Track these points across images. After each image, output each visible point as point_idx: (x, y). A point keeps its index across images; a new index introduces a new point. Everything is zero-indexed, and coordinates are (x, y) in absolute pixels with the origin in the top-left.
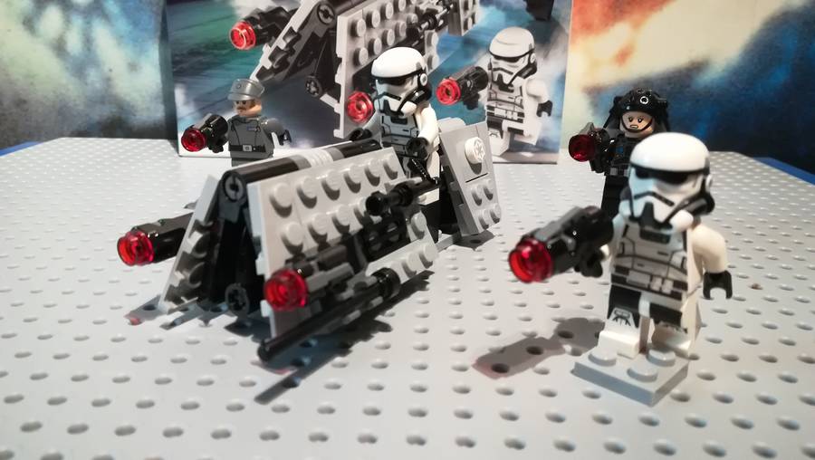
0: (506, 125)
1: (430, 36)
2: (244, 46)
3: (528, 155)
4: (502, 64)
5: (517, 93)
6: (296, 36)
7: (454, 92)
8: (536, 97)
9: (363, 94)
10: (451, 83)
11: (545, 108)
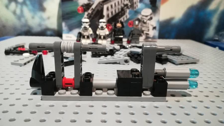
0: (145, 32)
1: (126, 10)
2: (80, 12)
3: (150, 40)
4: (144, 17)
5: (147, 24)
6: (93, 10)
7: (132, 24)
8: (152, 25)
9: (110, 24)
10: (131, 22)
11: (154, 28)
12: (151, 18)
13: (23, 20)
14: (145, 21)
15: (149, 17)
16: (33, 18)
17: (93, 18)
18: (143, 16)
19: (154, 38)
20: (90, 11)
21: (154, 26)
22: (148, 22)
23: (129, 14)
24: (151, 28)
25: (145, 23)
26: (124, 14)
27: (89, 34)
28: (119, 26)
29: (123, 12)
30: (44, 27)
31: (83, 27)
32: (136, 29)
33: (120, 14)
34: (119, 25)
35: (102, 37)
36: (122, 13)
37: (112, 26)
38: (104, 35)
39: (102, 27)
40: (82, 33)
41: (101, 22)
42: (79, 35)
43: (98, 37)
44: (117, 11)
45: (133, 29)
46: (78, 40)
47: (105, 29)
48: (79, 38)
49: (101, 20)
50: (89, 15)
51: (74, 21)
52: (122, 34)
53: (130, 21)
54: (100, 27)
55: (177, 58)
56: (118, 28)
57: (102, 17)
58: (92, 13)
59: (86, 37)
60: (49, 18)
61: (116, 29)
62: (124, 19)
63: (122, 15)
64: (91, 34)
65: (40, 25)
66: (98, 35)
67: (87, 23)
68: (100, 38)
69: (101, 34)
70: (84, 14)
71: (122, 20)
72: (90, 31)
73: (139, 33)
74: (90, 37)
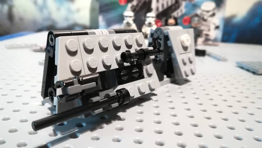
0: (204, 32)
2: (123, 4)
4: (205, 13)
8: (214, 24)
9: (159, 20)
11: (217, 27)
12: (213, 15)
13: (45, 12)
14: (205, 18)
15: (211, 13)
16: (58, 9)
17: (138, 12)
18: (203, 11)
19: (215, 40)
20: (135, 3)
22: (210, 19)
23: (186, 7)
24: (212, 27)
25: (205, 20)
26: (178, 7)
28: (171, 24)
29: (177, 5)
30: (71, 22)
31: (125, 22)
33: (173, 7)
36: (175, 7)
37: (162, 22)
39: (150, 23)
41: (149, 17)
44: (170, 4)
47: (153, 26)
49: (149, 15)
50: (133, 8)
51: (113, 15)
53: (185, 17)
54: (147, 23)
57: (150, 10)
58: (137, 5)
60: (78, 10)
62: (178, 14)
63: (175, 9)
65: (67, 19)
66: (144, 33)
67: (130, 17)
68: (146, 37)
69: (147, 33)
70: (126, 6)
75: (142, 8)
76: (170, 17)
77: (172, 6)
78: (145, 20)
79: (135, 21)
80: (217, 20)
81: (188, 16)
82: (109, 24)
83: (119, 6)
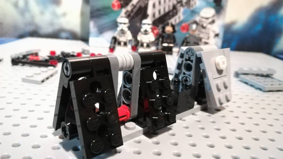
0: (203, 40)
1: (180, 9)
2: (116, 9)
4: (204, 20)
5: (207, 30)
6: (134, 6)
7: (187, 28)
8: (214, 32)
9: (156, 27)
10: (186, 25)
11: (217, 35)
12: (213, 22)
13: (27, 16)
14: (205, 25)
15: (210, 20)
16: (42, 13)
17: (133, 18)
18: (203, 18)
20: (129, 8)
21: (217, 32)
22: (209, 26)
23: (184, 13)
24: (212, 35)
25: (204, 27)
26: (176, 14)
27: (127, 40)
28: (169, 31)
29: (175, 11)
30: (57, 27)
31: (119, 29)
32: (192, 35)
33: (171, 14)
34: (169, 29)
35: (145, 45)
36: (173, 13)
37: (159, 29)
38: (148, 41)
39: (146, 31)
40: (118, 37)
41: (145, 24)
42: (113, 40)
43: (140, 44)
44: (167, 10)
45: (187, 36)
46: (112, 47)
47: (149, 33)
48: (113, 45)
49: (144, 21)
50: (128, 13)
51: (105, 20)
52: (172, 41)
53: (183, 24)
54: (142, 30)
55: (264, 82)
56: (168, 33)
57: (145, 16)
58: (132, 11)
59: (122, 44)
60: (64, 15)
61: (164, 34)
62: (175, 20)
63: (173, 16)
64: (130, 41)
65: (52, 24)
66: (140, 41)
67: (125, 24)
68: (142, 45)
69: (143, 41)
70: (120, 11)
71: (174, 23)
72: (129, 36)
73: (196, 41)
74: (128, 43)
75: (137, 14)
76: (168, 24)
77: (169, 12)
78: (141, 28)
79: (129, 28)
80: (217, 28)
81: (187, 23)
82: (101, 31)
83: (112, 11)
